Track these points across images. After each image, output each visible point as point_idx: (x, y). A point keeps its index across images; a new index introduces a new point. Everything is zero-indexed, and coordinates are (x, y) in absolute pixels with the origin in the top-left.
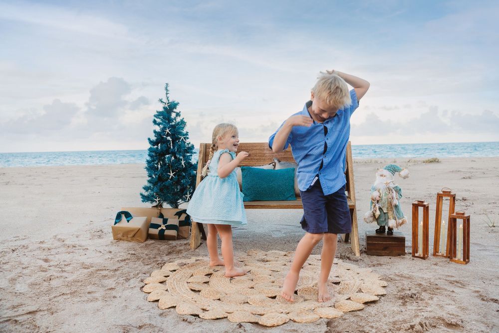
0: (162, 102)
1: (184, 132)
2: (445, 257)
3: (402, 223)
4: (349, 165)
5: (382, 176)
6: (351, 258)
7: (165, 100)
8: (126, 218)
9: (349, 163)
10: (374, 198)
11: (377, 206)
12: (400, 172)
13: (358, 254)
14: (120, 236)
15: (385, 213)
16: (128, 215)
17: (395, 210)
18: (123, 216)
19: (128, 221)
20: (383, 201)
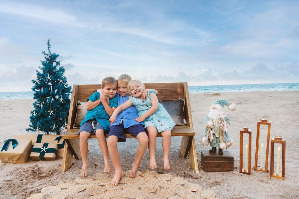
0: (45, 54)
1: (63, 77)
2: (264, 171)
3: (230, 145)
4: (187, 100)
5: (214, 108)
6: (192, 175)
7: (47, 52)
8: (13, 145)
9: (187, 98)
10: (209, 126)
11: (212, 132)
12: (228, 105)
13: (197, 171)
14: (6, 160)
15: (216, 138)
16: (14, 142)
17: (225, 136)
18: (11, 143)
19: (14, 148)
20: (216, 128)
